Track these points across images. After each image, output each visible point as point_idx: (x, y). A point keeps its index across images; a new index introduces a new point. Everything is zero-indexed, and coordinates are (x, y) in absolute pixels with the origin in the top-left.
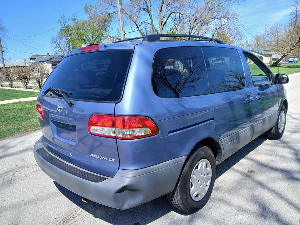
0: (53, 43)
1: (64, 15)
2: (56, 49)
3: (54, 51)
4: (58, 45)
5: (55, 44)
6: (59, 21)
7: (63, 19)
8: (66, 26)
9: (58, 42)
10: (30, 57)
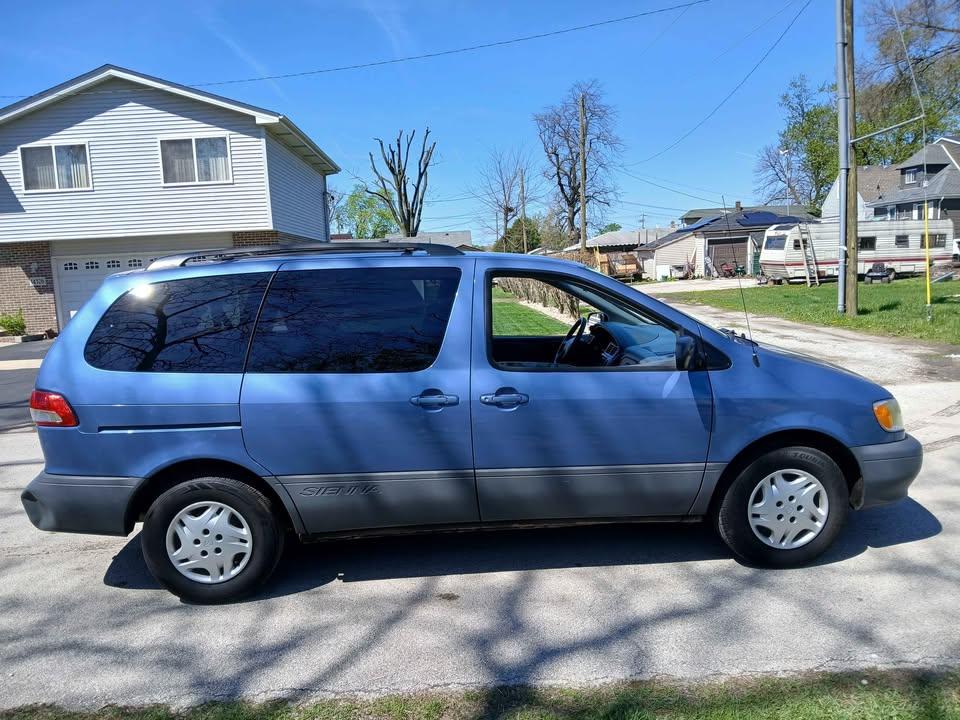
0: (765, 168)
1: (803, 78)
2: (772, 187)
3: (767, 192)
4: (780, 174)
5: (771, 172)
6: (785, 98)
7: (797, 91)
8: (806, 110)
9: (784, 163)
10: (683, 214)
